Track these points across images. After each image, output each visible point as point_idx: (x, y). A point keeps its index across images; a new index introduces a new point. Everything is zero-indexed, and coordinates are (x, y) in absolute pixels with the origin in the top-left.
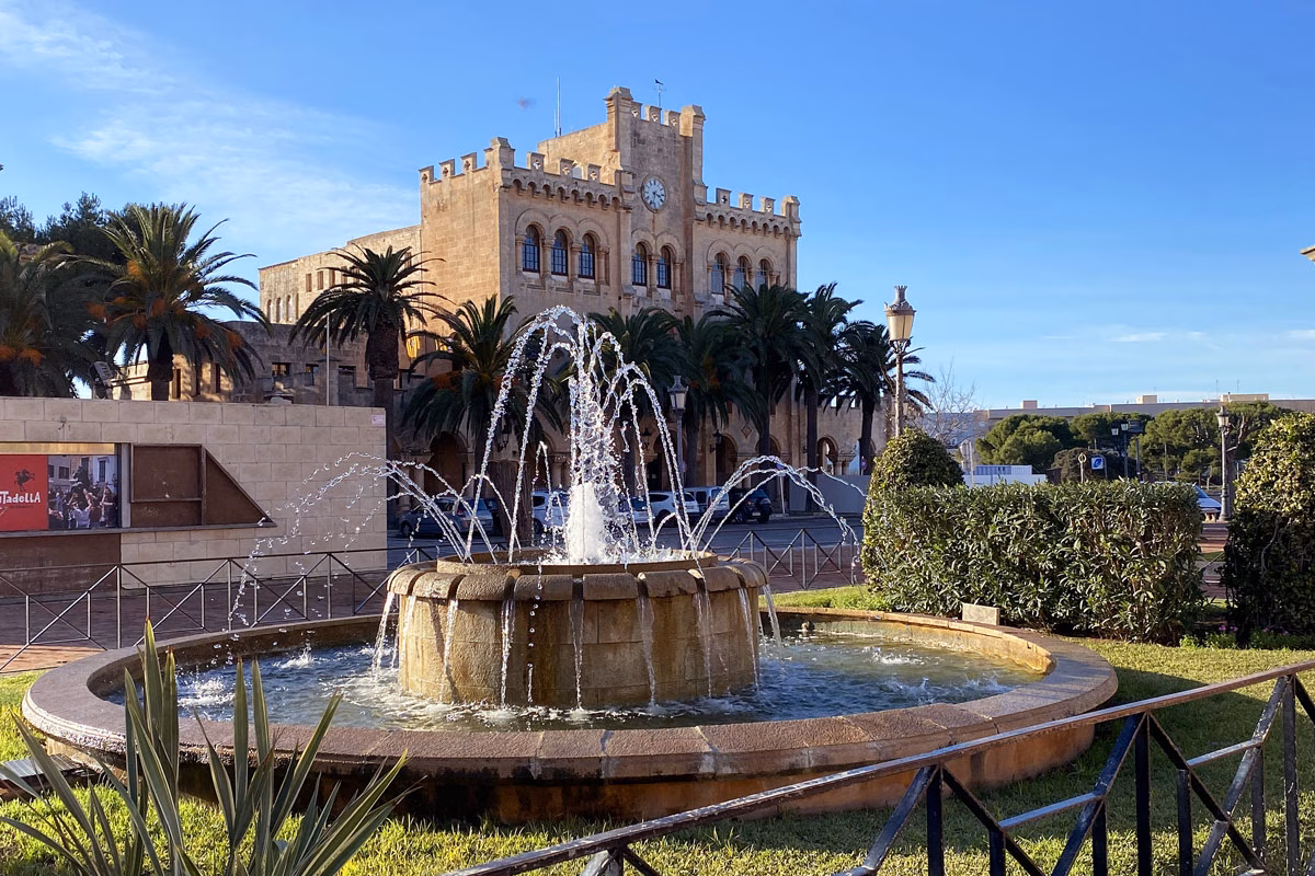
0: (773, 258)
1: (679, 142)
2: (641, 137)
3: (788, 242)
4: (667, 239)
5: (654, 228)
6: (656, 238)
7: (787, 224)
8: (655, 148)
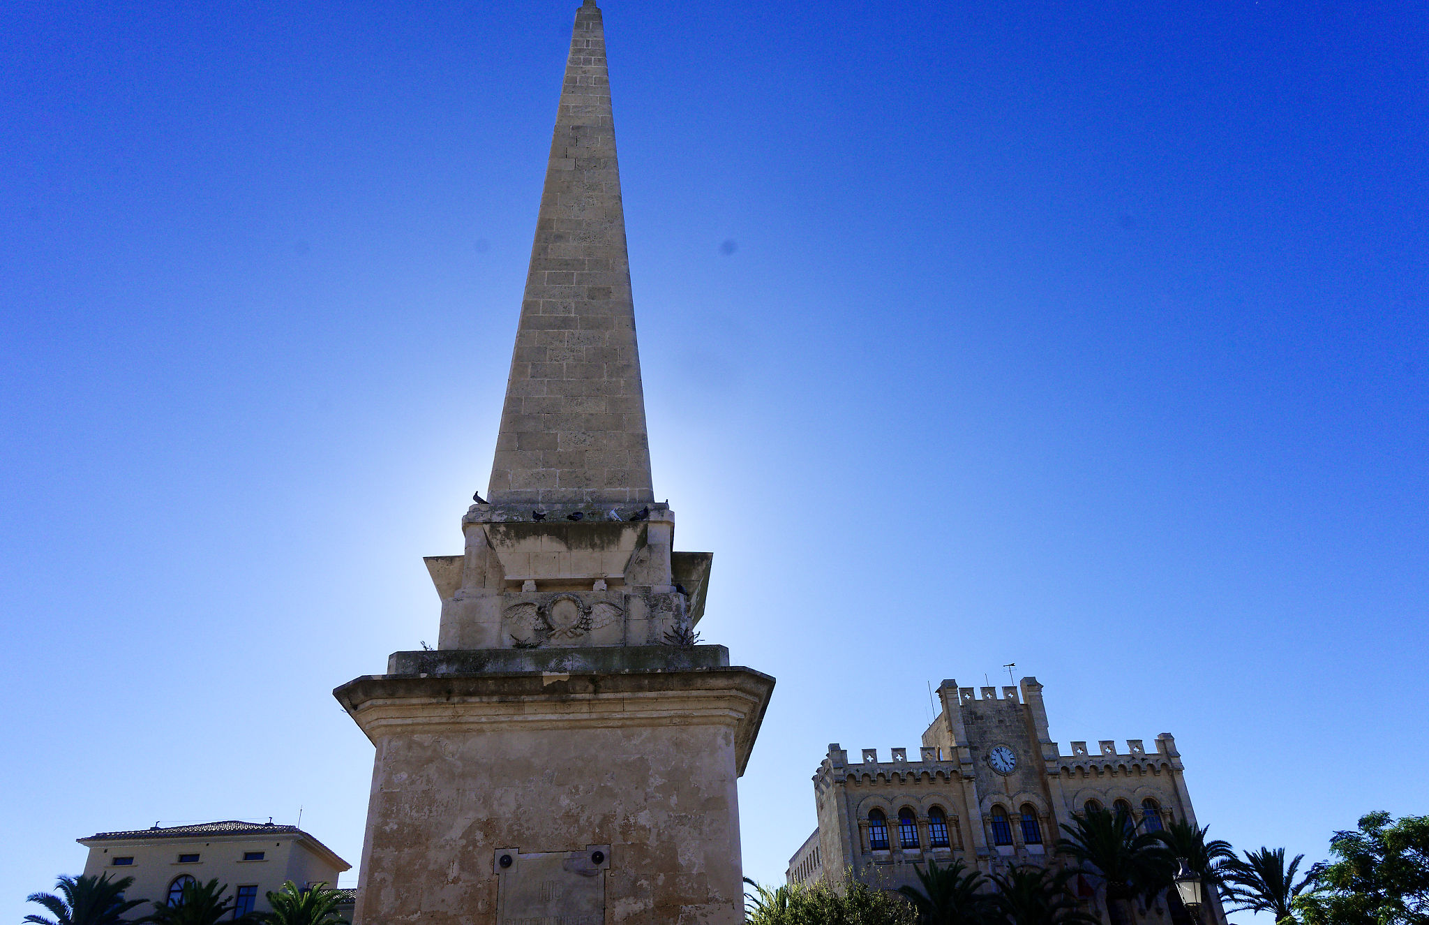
0: (1158, 795)
1: (1021, 710)
2: (979, 714)
3: (1172, 776)
4: (1024, 798)
5: (1007, 789)
6: (1011, 798)
7: (1164, 760)
8: (995, 721)
